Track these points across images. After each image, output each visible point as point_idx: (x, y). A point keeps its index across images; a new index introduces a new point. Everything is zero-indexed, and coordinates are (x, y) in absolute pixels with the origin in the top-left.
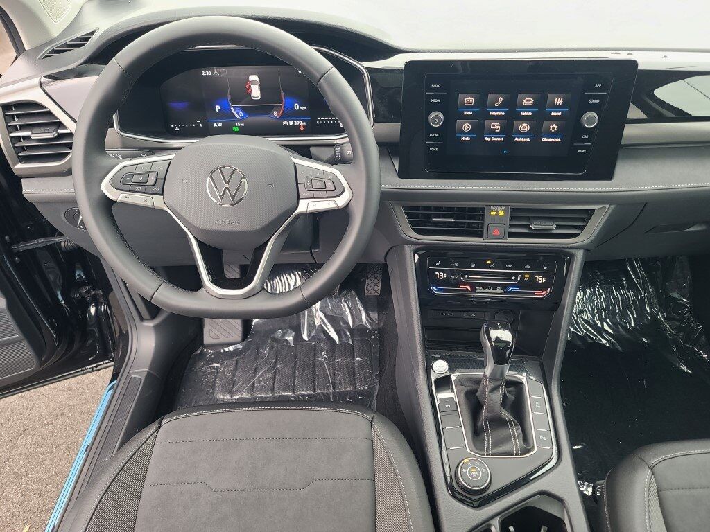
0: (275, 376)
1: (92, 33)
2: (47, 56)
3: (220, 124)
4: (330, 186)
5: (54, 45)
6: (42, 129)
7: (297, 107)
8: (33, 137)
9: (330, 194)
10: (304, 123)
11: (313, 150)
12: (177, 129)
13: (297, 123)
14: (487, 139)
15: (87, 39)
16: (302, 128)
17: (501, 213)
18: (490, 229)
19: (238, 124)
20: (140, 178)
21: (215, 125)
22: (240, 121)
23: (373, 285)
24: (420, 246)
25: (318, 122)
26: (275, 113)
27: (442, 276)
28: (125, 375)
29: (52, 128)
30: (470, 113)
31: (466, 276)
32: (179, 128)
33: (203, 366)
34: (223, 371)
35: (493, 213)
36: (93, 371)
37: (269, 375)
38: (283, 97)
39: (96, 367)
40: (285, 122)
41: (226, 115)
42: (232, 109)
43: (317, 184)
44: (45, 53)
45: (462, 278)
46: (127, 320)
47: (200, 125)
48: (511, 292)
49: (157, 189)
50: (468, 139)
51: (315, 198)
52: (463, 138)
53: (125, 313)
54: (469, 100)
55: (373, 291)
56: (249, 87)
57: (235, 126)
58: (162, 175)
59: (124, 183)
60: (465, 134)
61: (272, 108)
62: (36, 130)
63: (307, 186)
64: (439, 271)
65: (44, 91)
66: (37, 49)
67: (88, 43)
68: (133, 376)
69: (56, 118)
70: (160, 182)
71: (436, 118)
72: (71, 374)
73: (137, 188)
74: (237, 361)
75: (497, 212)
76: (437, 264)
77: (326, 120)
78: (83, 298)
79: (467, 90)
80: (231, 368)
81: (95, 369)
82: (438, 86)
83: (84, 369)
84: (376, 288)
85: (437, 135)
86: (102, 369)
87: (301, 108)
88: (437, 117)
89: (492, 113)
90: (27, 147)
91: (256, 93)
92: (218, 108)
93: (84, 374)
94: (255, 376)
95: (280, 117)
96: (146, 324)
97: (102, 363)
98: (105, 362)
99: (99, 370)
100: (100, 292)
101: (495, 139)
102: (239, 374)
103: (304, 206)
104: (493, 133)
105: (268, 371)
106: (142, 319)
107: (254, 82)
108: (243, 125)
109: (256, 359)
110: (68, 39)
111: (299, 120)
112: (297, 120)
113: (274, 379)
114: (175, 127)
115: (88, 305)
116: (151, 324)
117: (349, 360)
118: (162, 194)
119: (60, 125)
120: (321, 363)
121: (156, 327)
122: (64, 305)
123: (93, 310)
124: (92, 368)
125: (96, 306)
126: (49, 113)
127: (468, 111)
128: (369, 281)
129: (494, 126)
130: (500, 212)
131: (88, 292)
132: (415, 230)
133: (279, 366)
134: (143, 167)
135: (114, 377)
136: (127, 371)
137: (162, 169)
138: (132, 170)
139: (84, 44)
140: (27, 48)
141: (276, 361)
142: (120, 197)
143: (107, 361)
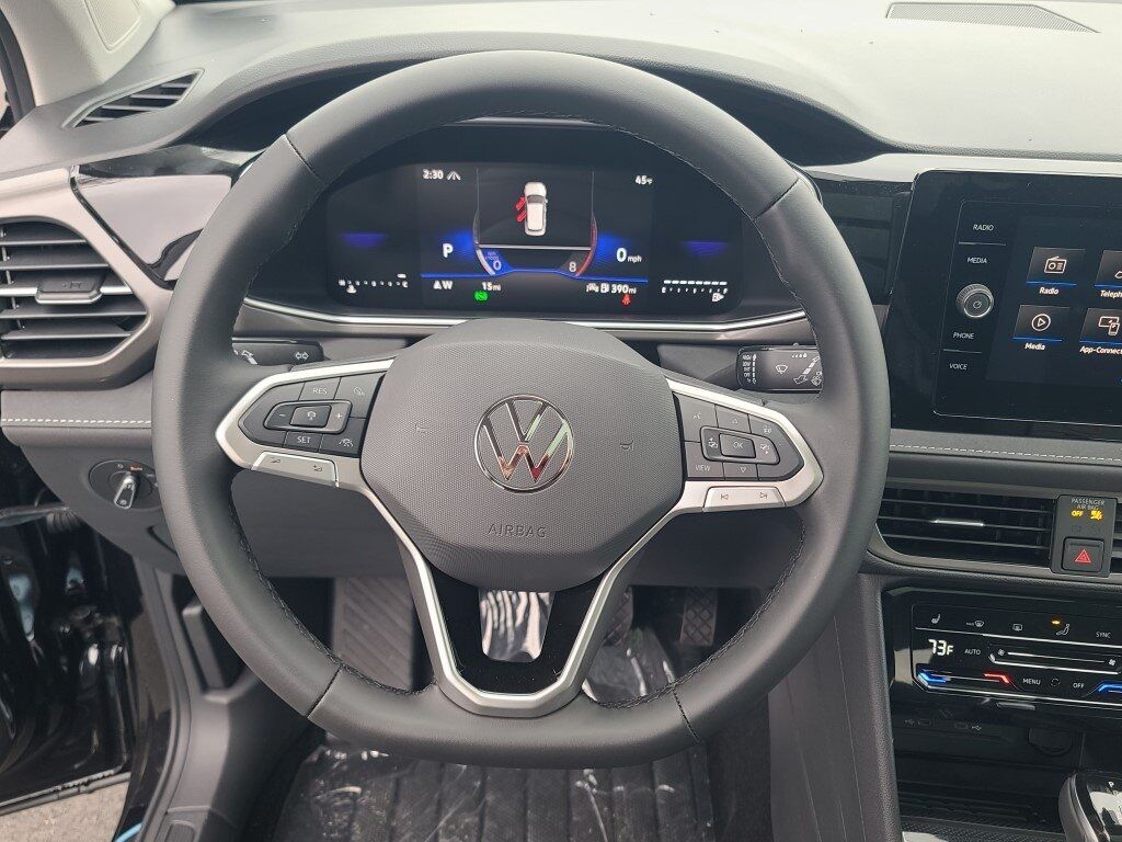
0: (482, 820)
1: (189, 79)
2: (85, 122)
3: (448, 285)
4: (765, 452)
5: (102, 97)
6: (64, 284)
7: (621, 255)
8: (43, 300)
9: (764, 471)
10: (634, 291)
11: (664, 351)
12: (352, 290)
13: (618, 288)
14: (1084, 350)
15: (180, 91)
16: (627, 300)
17: (1096, 515)
18: (1069, 549)
19: (488, 286)
20: (311, 414)
21: (437, 286)
22: (493, 280)
23: (698, 622)
24: (900, 578)
25: (664, 290)
26: (573, 266)
27: (943, 648)
28: (158, 818)
29: (88, 282)
30: (1053, 291)
31: (1001, 652)
32: (356, 287)
33: (324, 789)
34: (369, 805)
35: (1076, 513)
36: (79, 793)
37: (469, 819)
38: (595, 232)
39: (86, 784)
40: (592, 287)
41: (464, 266)
42: (479, 253)
43: (730, 446)
44: (81, 114)
45: (992, 658)
46: (171, 686)
47: (405, 284)
48: (1106, 696)
49: (346, 441)
50: (1041, 347)
51: (725, 479)
52: (1029, 346)
53: (168, 672)
54: (1056, 263)
55: (698, 637)
56: (524, 208)
57: (481, 289)
58: (361, 410)
59: (272, 427)
60: (1036, 336)
61: (567, 256)
62: (49, 284)
63: (708, 448)
64: (938, 637)
65: (80, 197)
66: (63, 106)
67: (182, 99)
68: (176, 822)
69: (102, 260)
70: (357, 425)
71: (976, 298)
72: (29, 799)
73: (301, 440)
74: (398, 783)
75: (1088, 513)
76: (935, 621)
77: (683, 287)
78: (76, 632)
79: (1055, 242)
80: (386, 797)
81: (83, 788)
82: (988, 228)
83: (59, 787)
84: (705, 630)
85: (971, 336)
86: (99, 788)
87: (630, 258)
88: (980, 296)
89: (1104, 294)
90: (24, 321)
91: (536, 220)
92: (448, 249)
93: (59, 799)
94: (438, 820)
95: (582, 275)
96: (213, 698)
97: (100, 775)
98: (106, 773)
99: (91, 792)
100: (115, 620)
101: (1103, 351)
102: (404, 813)
103: (694, 497)
104: (1101, 337)
105: (468, 808)
106: (205, 687)
107: (535, 199)
108: (498, 288)
109: (440, 779)
110: (134, 88)
111: (623, 283)
112: (617, 283)
113: (481, 827)
114: (347, 286)
115: (85, 647)
116: (222, 699)
117: (645, 789)
118: (359, 455)
119: (108, 275)
120: (582, 791)
121: (234, 707)
122: (33, 644)
123: (93, 655)
124: (79, 786)
125: (101, 649)
126: (87, 249)
127: (1049, 287)
128: (691, 614)
129: (1105, 322)
130: (1093, 512)
131: (89, 620)
132: (892, 543)
133: (490, 798)
134: (318, 387)
135: (131, 815)
136: (162, 808)
137: (363, 392)
138: (291, 394)
139: (173, 101)
140: (39, 101)
141: (483, 788)
142: (261, 459)
143: (112, 772)
